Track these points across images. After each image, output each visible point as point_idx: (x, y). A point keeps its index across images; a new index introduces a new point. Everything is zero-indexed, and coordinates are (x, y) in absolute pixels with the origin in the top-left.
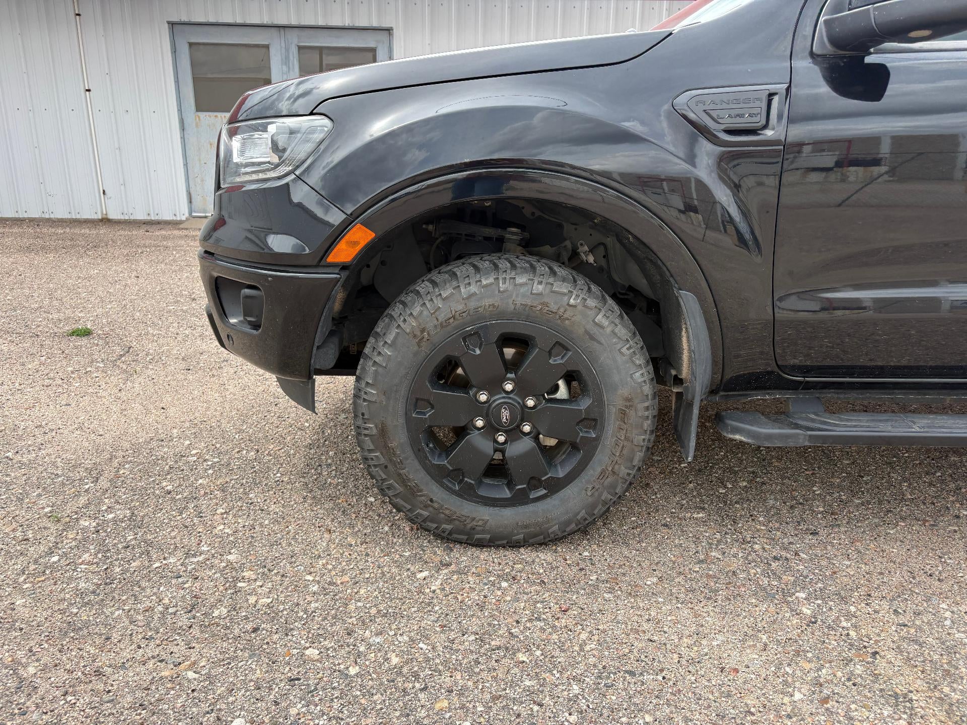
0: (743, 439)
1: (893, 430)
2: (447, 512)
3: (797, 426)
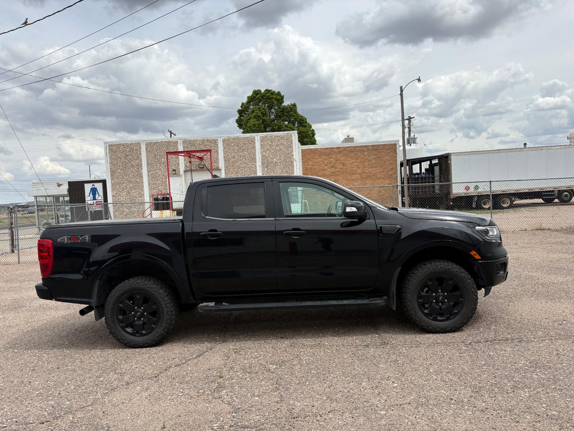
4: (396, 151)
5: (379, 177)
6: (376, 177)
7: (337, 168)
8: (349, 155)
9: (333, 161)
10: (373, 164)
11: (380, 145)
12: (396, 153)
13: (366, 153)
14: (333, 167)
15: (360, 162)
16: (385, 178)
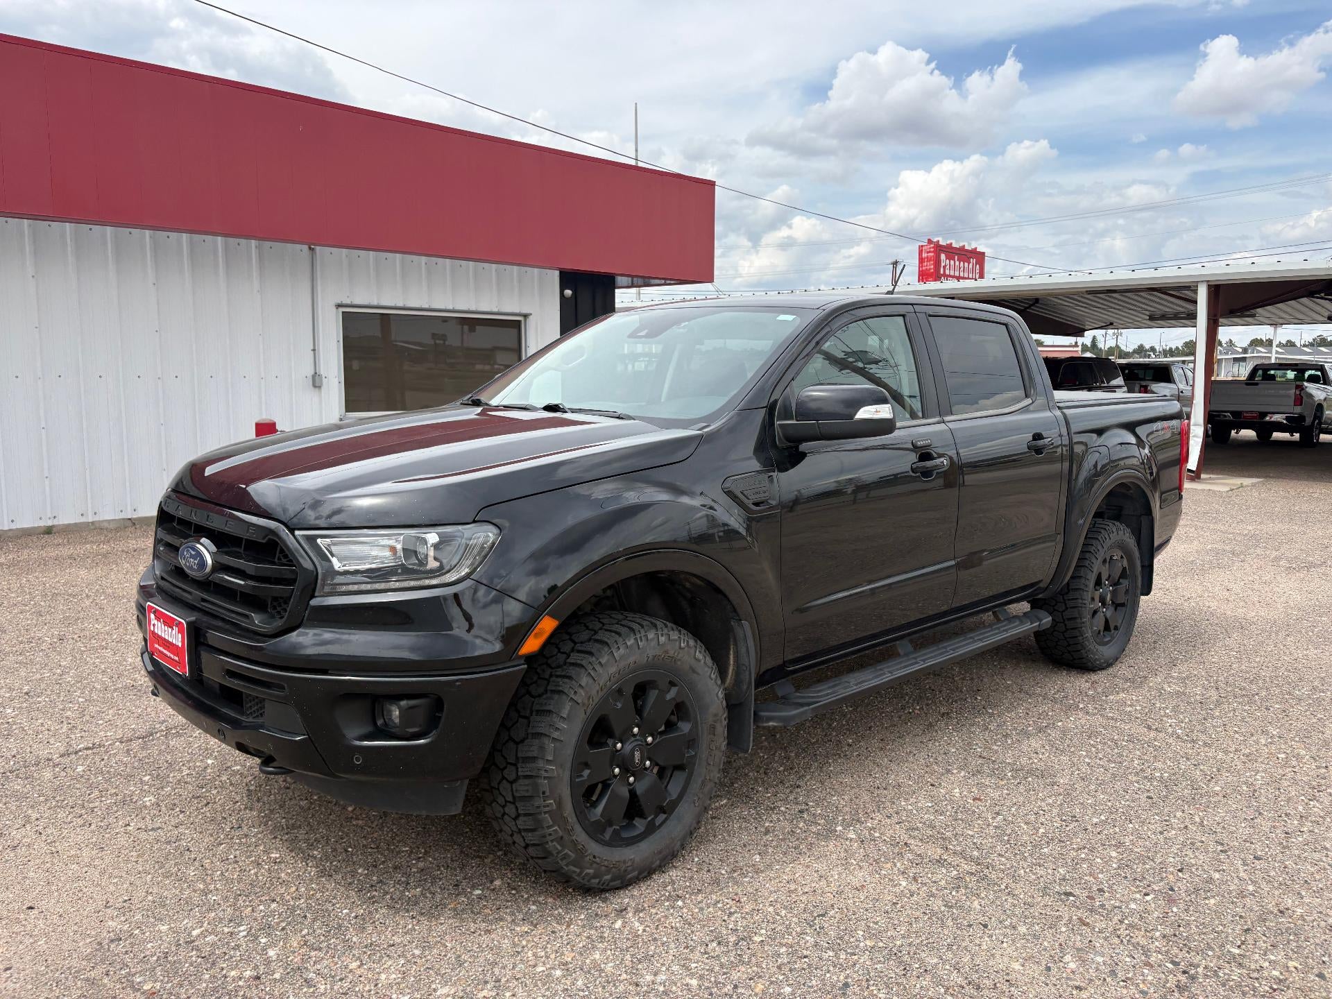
0: (775, 724)
1: (844, 691)
2: (606, 863)
3: (802, 705)
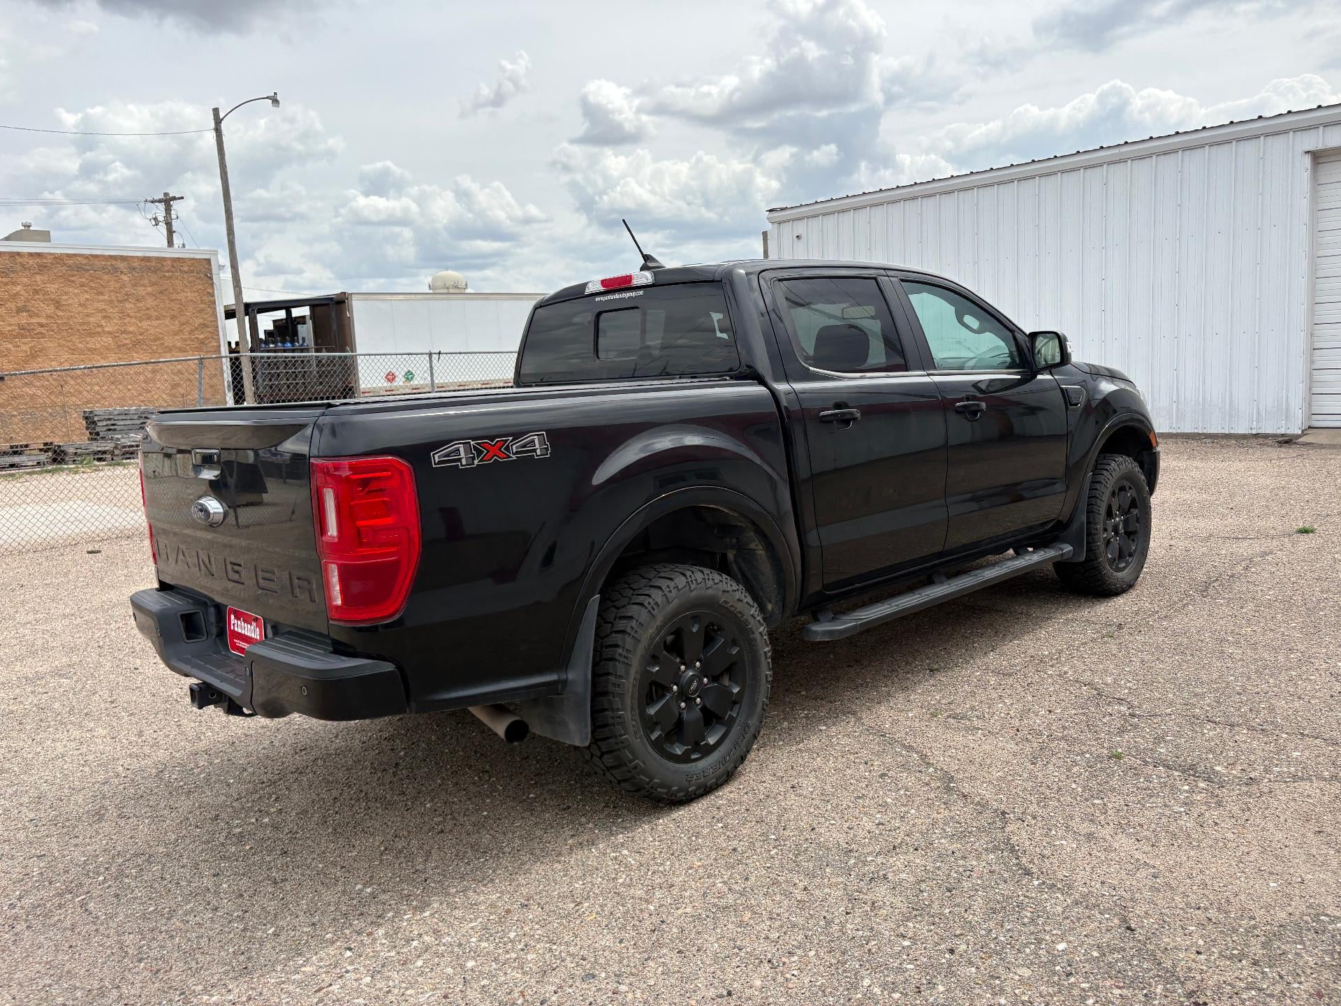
4: (211, 278)
5: (171, 345)
6: (162, 344)
7: (38, 316)
8: (73, 279)
9: (22, 292)
10: (148, 309)
11: (164, 259)
12: (213, 284)
13: (125, 278)
14: (22, 312)
15: (111, 301)
16: (188, 347)
